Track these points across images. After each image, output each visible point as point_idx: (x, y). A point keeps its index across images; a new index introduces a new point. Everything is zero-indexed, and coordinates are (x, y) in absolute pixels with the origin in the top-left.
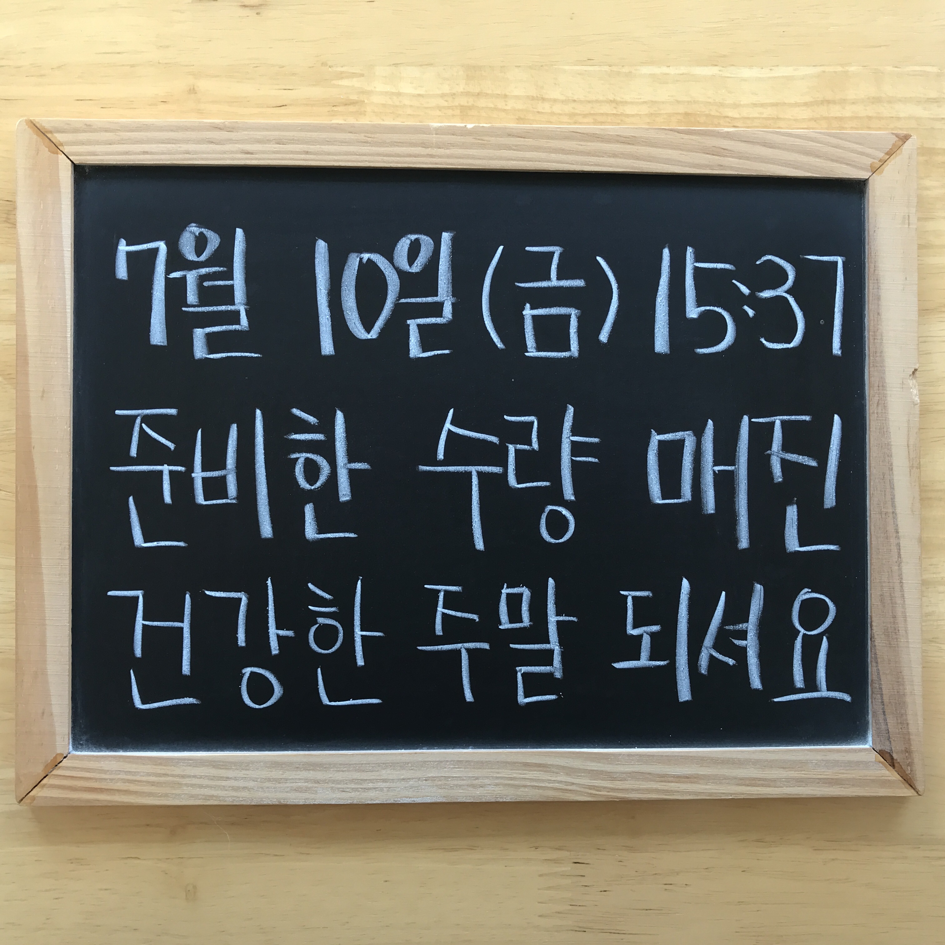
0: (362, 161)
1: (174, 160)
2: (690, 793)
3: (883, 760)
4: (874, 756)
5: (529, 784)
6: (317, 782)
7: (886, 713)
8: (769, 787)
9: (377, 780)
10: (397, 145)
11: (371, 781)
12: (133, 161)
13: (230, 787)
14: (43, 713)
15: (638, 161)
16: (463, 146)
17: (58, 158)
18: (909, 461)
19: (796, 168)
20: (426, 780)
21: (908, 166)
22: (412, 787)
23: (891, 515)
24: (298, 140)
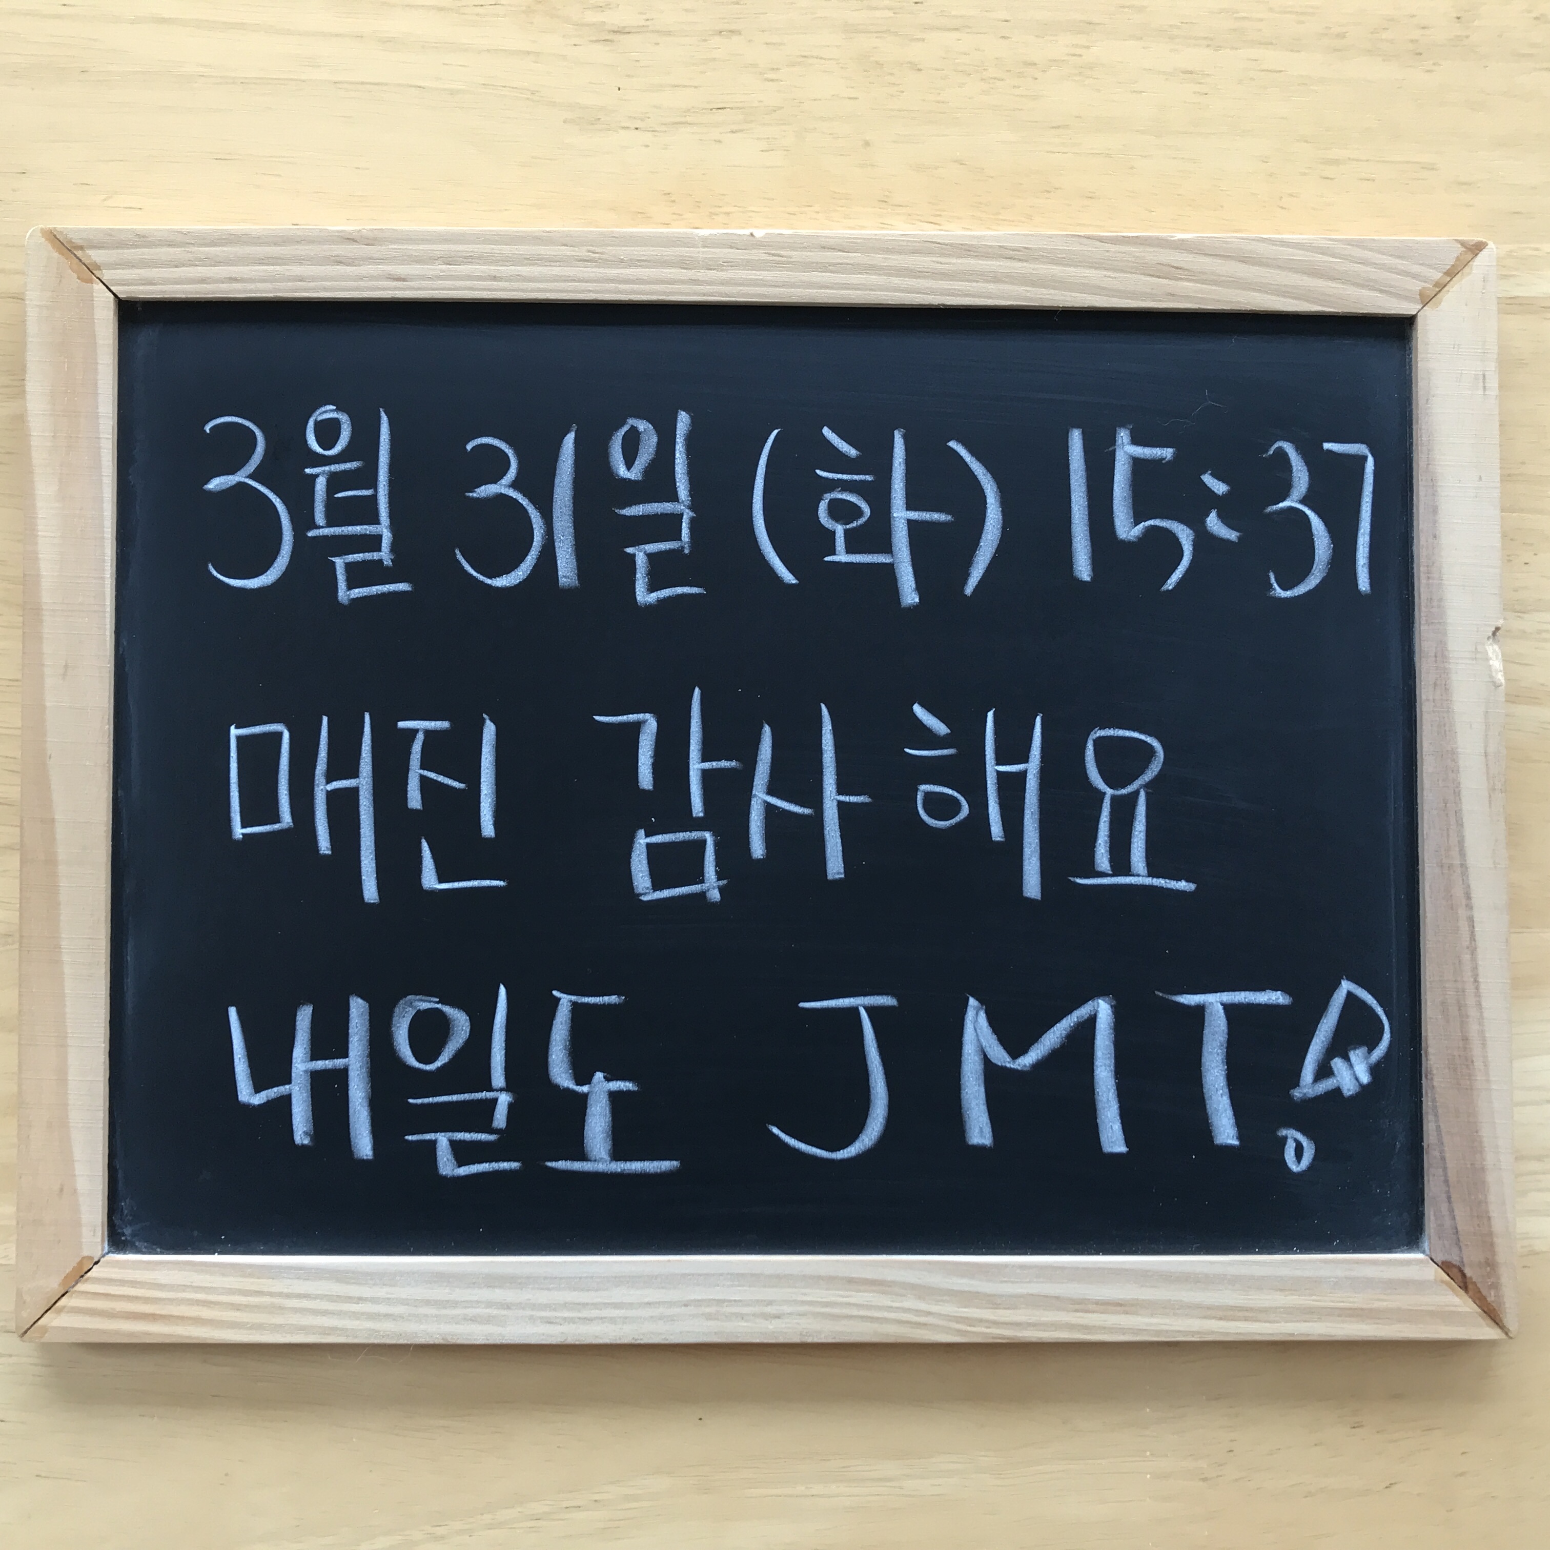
0: (583, 291)
1: (279, 290)
2: (1123, 1331)
3: (1447, 1278)
4: (1433, 1272)
5: (855, 1312)
6: (508, 1306)
7: (1452, 1199)
8: (1257, 1321)
9: (607, 1305)
10: (640, 266)
11: (595, 1306)
12: (213, 293)
13: (363, 1314)
14: (62, 1190)
15: (1034, 289)
16: (749, 265)
17: (92, 288)
18: (1488, 779)
19: (1295, 298)
20: (686, 1305)
21: (1483, 293)
22: (661, 1318)
23: (1459, 871)
24: (480, 258)
